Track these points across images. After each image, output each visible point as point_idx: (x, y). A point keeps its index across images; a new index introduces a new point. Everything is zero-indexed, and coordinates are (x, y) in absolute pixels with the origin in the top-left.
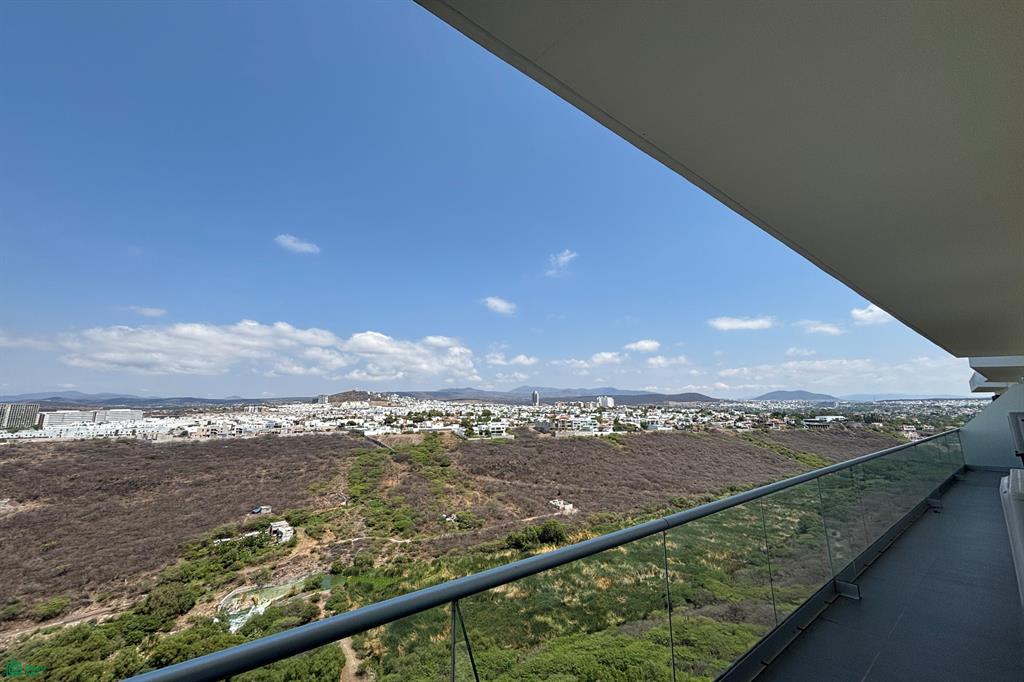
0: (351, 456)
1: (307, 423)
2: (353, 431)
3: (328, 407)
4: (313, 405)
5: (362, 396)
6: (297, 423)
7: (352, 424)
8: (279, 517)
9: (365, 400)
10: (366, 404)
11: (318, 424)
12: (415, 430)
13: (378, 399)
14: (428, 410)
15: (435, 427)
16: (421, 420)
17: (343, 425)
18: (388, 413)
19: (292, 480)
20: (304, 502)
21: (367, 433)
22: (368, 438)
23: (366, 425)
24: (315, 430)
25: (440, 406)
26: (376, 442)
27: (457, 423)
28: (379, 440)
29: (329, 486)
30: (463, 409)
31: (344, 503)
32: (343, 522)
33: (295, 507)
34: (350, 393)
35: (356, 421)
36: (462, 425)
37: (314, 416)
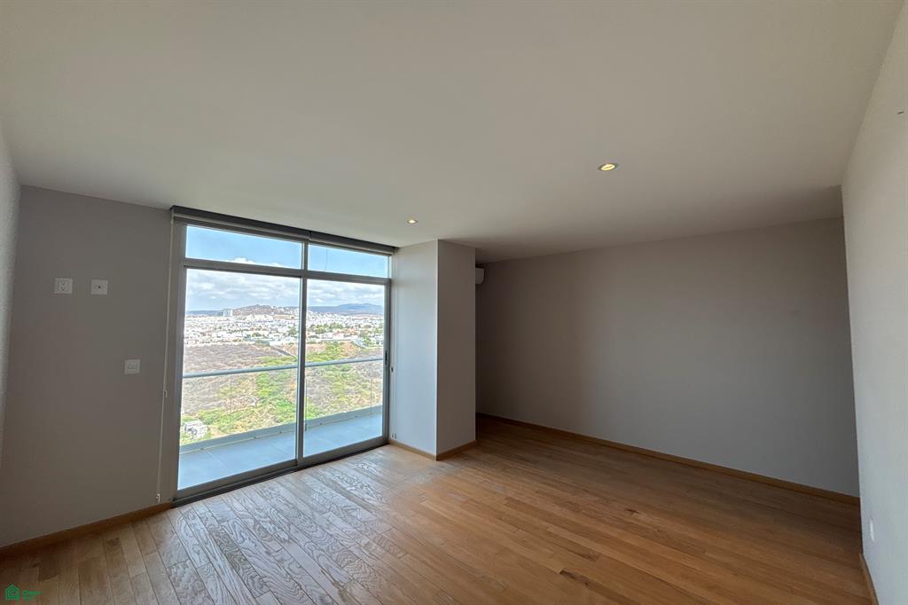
0: (258, 363)
1: (214, 335)
2: (259, 341)
3: (232, 319)
4: (218, 318)
5: (266, 310)
6: (204, 334)
7: (257, 335)
8: (193, 417)
9: (269, 313)
10: (270, 318)
11: (226, 335)
12: (317, 340)
13: (282, 313)
14: (329, 324)
15: (336, 338)
16: (323, 332)
17: (249, 336)
18: (292, 326)
19: (203, 386)
20: (215, 403)
21: (271, 344)
22: (273, 348)
23: (271, 336)
24: (222, 341)
25: (340, 319)
26: (281, 351)
27: (355, 334)
28: (284, 350)
29: (238, 390)
30: (362, 322)
31: (253, 404)
32: (253, 419)
33: (207, 408)
34: (255, 307)
35: (261, 332)
36: (361, 336)
37: (220, 328)
